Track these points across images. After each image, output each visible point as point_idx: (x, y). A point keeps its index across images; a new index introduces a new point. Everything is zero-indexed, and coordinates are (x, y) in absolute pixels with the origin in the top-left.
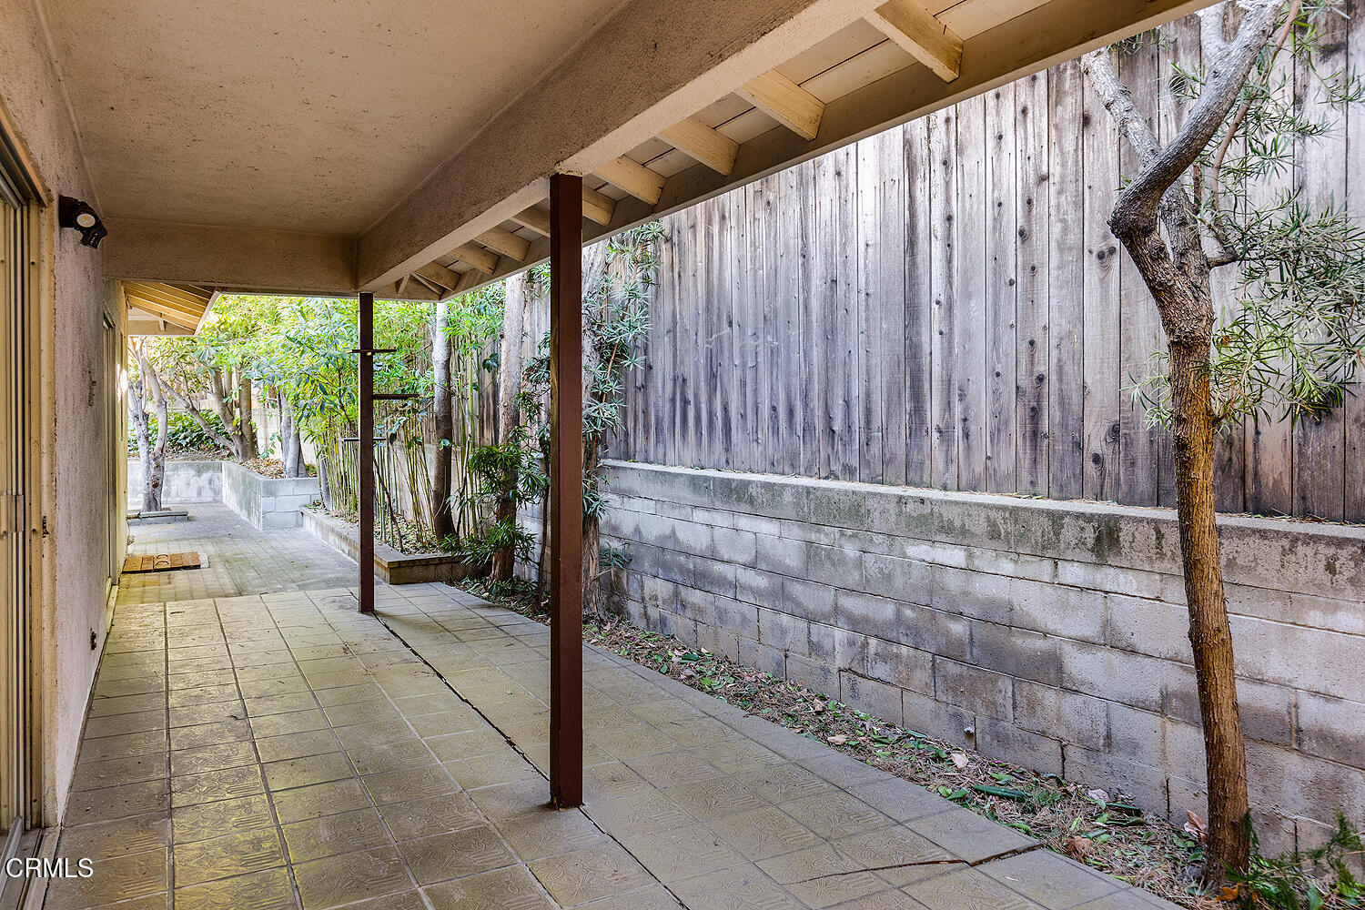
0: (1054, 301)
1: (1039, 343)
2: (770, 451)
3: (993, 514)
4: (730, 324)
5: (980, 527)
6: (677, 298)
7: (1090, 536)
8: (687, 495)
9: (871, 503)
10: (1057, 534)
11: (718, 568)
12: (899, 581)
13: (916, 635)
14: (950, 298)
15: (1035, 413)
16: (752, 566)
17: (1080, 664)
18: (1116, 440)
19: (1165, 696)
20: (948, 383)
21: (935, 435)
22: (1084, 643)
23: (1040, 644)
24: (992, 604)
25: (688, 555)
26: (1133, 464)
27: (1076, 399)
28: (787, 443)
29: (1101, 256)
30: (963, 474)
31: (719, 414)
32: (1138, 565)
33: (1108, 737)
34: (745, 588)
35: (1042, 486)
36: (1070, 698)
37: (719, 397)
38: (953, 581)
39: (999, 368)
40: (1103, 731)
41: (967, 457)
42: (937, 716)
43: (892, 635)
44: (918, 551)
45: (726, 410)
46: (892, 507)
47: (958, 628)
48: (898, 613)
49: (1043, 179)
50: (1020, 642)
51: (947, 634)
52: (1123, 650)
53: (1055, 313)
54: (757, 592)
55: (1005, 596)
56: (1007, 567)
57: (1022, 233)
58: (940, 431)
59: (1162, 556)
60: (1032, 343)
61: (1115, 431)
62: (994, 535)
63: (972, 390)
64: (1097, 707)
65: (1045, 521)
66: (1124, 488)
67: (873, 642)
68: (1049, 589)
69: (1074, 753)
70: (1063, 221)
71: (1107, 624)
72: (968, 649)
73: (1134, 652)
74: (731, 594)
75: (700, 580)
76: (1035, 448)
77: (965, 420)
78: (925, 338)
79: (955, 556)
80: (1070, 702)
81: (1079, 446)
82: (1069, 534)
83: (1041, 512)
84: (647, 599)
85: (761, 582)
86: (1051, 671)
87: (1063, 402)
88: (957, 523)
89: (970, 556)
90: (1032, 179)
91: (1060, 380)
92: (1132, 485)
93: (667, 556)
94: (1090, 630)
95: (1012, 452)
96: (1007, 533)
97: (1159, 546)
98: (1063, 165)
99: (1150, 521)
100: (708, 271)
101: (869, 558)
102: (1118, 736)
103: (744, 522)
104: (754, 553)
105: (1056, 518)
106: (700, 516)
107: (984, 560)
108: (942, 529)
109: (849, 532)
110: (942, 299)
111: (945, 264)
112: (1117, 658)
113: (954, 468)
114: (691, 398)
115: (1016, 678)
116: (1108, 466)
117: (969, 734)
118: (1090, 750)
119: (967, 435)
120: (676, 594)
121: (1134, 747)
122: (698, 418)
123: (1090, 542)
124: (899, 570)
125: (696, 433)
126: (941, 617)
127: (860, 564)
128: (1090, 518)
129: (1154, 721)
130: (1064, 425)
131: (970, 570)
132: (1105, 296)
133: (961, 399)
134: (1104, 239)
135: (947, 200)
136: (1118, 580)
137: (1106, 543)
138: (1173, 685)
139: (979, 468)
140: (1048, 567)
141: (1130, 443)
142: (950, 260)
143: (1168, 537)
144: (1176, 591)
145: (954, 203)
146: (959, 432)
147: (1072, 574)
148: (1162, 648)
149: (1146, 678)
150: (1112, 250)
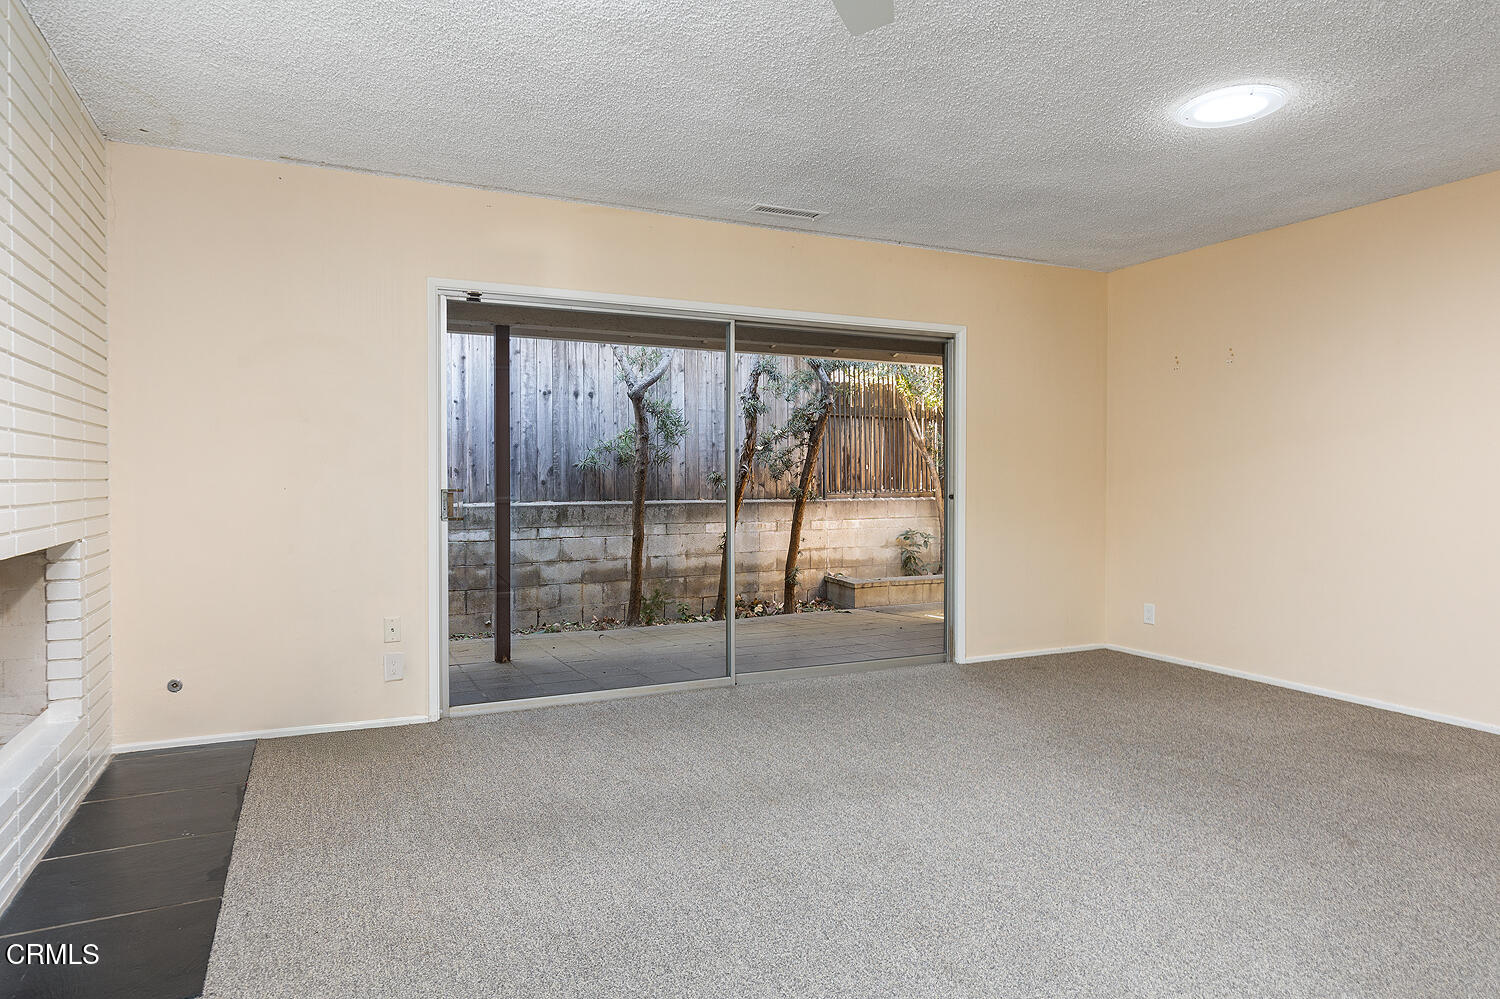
0: (523, 411)
1: (515, 429)
7: (555, 515)
10: (539, 516)
14: (463, 401)
17: (547, 572)
18: (552, 474)
19: (583, 575)
22: (550, 563)
26: (559, 484)
27: (534, 457)
29: (545, 394)
30: (472, 493)
32: (574, 524)
33: (560, 599)
36: (543, 589)
38: (480, 549)
40: (557, 598)
41: (475, 485)
42: (467, 622)
44: (458, 537)
51: (476, 576)
52: (567, 561)
53: (523, 416)
58: (456, 471)
59: (583, 519)
61: (551, 470)
63: (478, 450)
64: (555, 588)
65: (535, 512)
68: (534, 543)
69: (544, 611)
70: (527, 374)
71: (561, 552)
72: (488, 581)
73: (571, 560)
77: (473, 466)
80: (544, 590)
81: (536, 477)
82: (545, 515)
83: (532, 507)
86: (535, 579)
87: (528, 458)
88: (484, 518)
91: (526, 448)
92: (559, 494)
94: (551, 555)
97: (583, 515)
98: (527, 349)
99: (579, 506)
102: (563, 597)
105: (539, 509)
108: (474, 522)
110: (458, 400)
111: (460, 381)
112: (564, 566)
115: (516, 589)
116: (549, 485)
117: (488, 624)
118: (551, 607)
119: (475, 474)
121: (570, 599)
123: (555, 517)
129: (578, 587)
130: (528, 467)
132: (546, 412)
133: (471, 454)
134: (546, 386)
135: (463, 348)
136: (566, 532)
137: (561, 517)
138: (586, 566)
139: (482, 491)
140: (534, 531)
141: (558, 476)
142: (463, 381)
143: (587, 511)
144: (589, 532)
145: (466, 350)
146: (469, 472)
147: (546, 533)
148: (583, 556)
149: (576, 570)
150: (550, 392)
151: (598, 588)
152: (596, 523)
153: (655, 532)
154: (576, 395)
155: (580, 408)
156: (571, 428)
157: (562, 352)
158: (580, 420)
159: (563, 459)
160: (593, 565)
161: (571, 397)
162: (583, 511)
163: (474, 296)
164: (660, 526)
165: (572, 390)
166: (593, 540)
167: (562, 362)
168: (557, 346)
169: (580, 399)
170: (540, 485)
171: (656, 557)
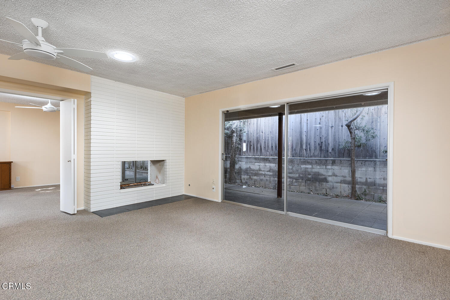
1: (322, 138)
2: (271, 153)
3: (316, 160)
4: (262, 132)
5: (314, 162)
6: (249, 127)
7: (331, 162)
8: (254, 161)
9: (294, 160)
10: (326, 162)
11: (261, 172)
12: (299, 171)
13: (302, 178)
14: (307, 131)
15: (321, 147)
16: (269, 171)
17: (330, 179)
19: (341, 181)
20: (307, 143)
21: (304, 150)
22: (330, 176)
23: (323, 177)
24: (316, 172)
25: (253, 171)
26: (335, 153)
27: (327, 145)
28: (275, 152)
29: (331, 127)
30: (310, 155)
31: (259, 147)
32: (338, 165)
33: (333, 187)
34: (267, 175)
35: (322, 156)
36: (328, 183)
37: (259, 144)
38: (309, 170)
39: (315, 141)
40: (332, 186)
41: (310, 153)
42: (306, 189)
43: (298, 179)
44: (303, 166)
45: (261, 146)
46: (299, 160)
47: (310, 176)
48: (299, 176)
49: (323, 116)
50: (320, 177)
51: (308, 177)
52: (335, 176)
53: (324, 134)
54: (270, 175)
55: (318, 171)
56: (318, 167)
57: (319, 123)
58: (305, 149)
59: (341, 164)
60: (321, 138)
61: (333, 149)
62: (316, 163)
63: (311, 144)
64: (332, 184)
66: (334, 156)
67: (294, 180)
68: (325, 170)
69: (328, 190)
70: (326, 122)
71: (333, 173)
72: (311, 179)
73: (337, 176)
74: (264, 176)
75: (256, 174)
76: (321, 151)
78: (303, 136)
79: (310, 166)
81: (328, 151)
82: (328, 162)
83: (323, 159)
84: (242, 179)
85: (271, 174)
86: (325, 180)
87: (325, 145)
88: (310, 162)
89: (312, 166)
90: (321, 116)
91: (325, 143)
92: (335, 156)
93: (247, 171)
94: (331, 174)
95: (317, 152)
96: (319, 163)
100: (257, 124)
101: (294, 168)
102: (334, 186)
103: (267, 164)
104: (269, 169)
106: (257, 164)
107: (315, 166)
108: (308, 163)
109: (290, 164)
112: (334, 177)
113: (308, 155)
114: (252, 144)
115: (319, 182)
116: (332, 154)
117: (311, 190)
118: (330, 189)
119: (310, 150)
120: (250, 177)
121: (337, 188)
122: (254, 148)
124: (299, 169)
125: (253, 151)
126: (307, 175)
127: (292, 169)
128: (331, 160)
129: (339, 184)
130: (325, 148)
131: (312, 168)
132: (332, 132)
133: (309, 145)
134: (332, 125)
135: (307, 117)
136: (336, 167)
137: (334, 162)
138: (342, 179)
139: (312, 155)
140: (325, 166)
141: (335, 151)
142: (307, 126)
143: (342, 162)
144: (343, 168)
145: (308, 118)
146: (309, 149)
147: (329, 167)
148: (341, 175)
149: (339, 179)
150: (333, 126)
151: (346, 185)
152: (345, 165)
153: (369, 170)
154: (342, 126)
155: (343, 130)
156: (340, 137)
157: (337, 114)
158: (343, 134)
159: (337, 146)
160: (345, 178)
161: (340, 127)
162: (341, 161)
163: (227, 111)
164: (371, 168)
165: (341, 125)
166: (345, 170)
167: (337, 117)
168: (336, 113)
169: (344, 127)
170: (329, 154)
171: (370, 178)
